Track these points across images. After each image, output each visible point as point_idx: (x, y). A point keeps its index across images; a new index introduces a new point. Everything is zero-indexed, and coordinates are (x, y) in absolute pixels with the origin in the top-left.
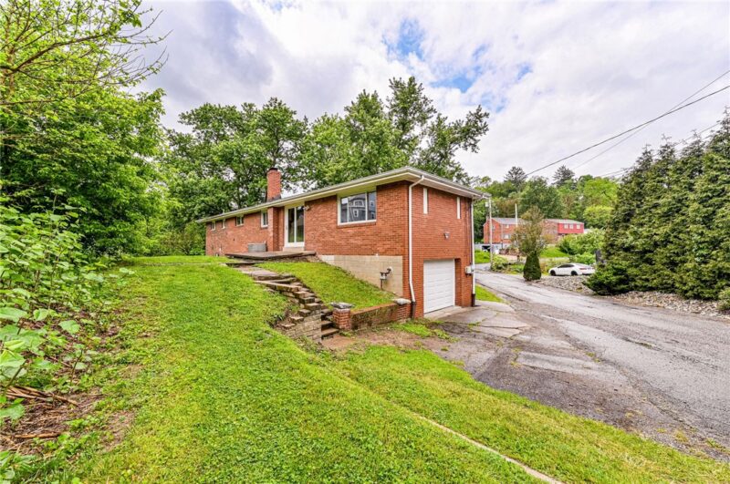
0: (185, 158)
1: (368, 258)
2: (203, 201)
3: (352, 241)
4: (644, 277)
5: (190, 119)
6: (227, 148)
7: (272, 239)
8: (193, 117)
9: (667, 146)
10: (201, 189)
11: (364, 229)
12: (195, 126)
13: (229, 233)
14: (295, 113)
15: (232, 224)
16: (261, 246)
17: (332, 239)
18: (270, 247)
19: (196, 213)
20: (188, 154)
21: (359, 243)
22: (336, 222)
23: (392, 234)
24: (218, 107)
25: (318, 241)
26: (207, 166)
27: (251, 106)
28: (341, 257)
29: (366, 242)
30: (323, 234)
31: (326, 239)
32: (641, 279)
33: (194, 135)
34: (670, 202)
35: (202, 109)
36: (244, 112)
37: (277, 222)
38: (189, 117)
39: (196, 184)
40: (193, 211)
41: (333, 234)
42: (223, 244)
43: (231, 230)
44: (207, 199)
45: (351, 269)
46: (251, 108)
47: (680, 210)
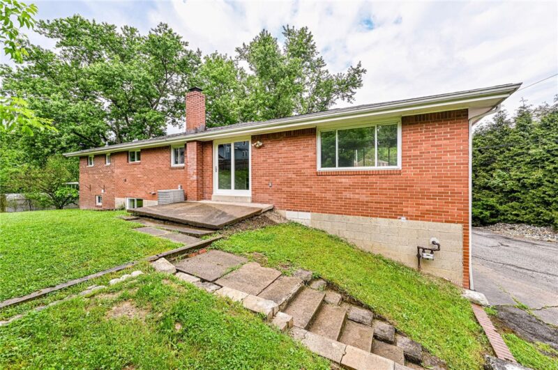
0: (46, 79)
1: (383, 222)
2: (74, 131)
3: (347, 194)
4: (514, 213)
5: (52, 30)
6: (107, 69)
7: (195, 184)
8: (56, 28)
9: (524, 108)
10: (71, 115)
11: (372, 179)
12: (59, 40)
13: (117, 171)
14: (186, 44)
15: (123, 159)
16: (175, 193)
17: (308, 190)
18: (193, 194)
19: (64, 144)
20: (50, 74)
21: (364, 198)
22: (315, 167)
23: (438, 190)
24: (92, 23)
25: (278, 191)
26: (75, 93)
27: (133, 30)
28: (325, 216)
29: (376, 198)
30: (289, 182)
31: (294, 188)
32: (511, 214)
33: (57, 52)
34: (541, 152)
35: (69, 20)
36: (124, 35)
37: (201, 161)
38: (51, 28)
39: (62, 108)
40: (59, 143)
41: (309, 183)
42: (107, 185)
43: (119, 167)
44: (79, 127)
45: (347, 235)
46: (132, 33)
47: (549, 159)
